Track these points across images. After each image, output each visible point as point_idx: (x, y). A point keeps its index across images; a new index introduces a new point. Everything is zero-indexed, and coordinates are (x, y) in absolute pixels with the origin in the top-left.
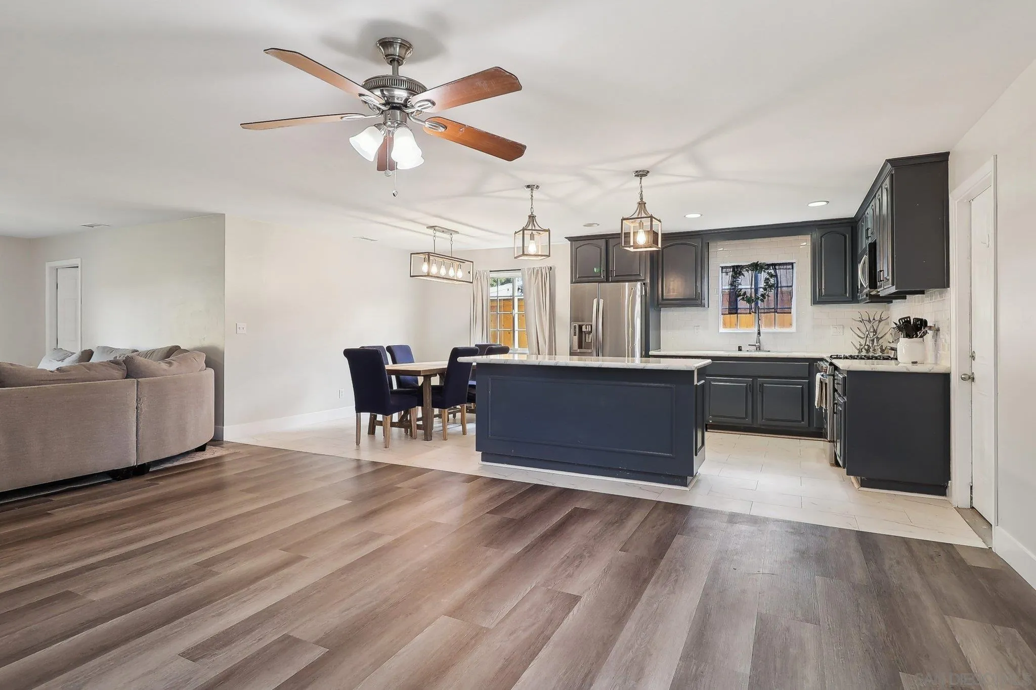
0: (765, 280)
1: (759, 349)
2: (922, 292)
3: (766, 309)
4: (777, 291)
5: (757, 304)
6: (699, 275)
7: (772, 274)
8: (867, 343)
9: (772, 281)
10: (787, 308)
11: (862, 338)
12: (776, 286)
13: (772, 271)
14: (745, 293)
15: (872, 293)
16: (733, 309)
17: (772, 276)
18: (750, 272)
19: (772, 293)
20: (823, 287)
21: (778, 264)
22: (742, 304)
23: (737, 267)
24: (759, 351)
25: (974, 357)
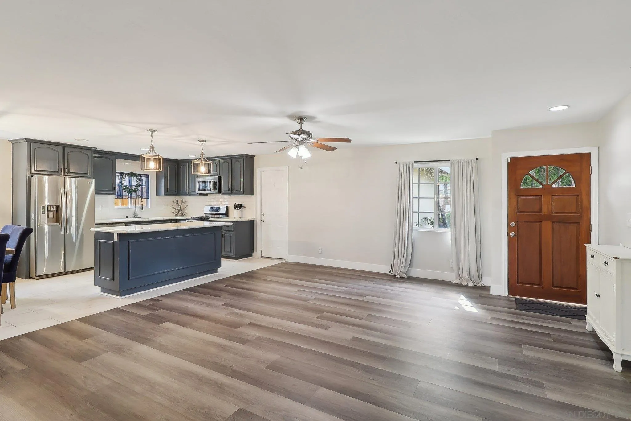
1: (136, 216)
6: (114, 176)
9: (140, 182)
10: (147, 196)
11: (177, 210)
13: (140, 178)
16: (119, 196)
20: (168, 188)
23: (123, 173)
24: (136, 218)
25: (263, 215)
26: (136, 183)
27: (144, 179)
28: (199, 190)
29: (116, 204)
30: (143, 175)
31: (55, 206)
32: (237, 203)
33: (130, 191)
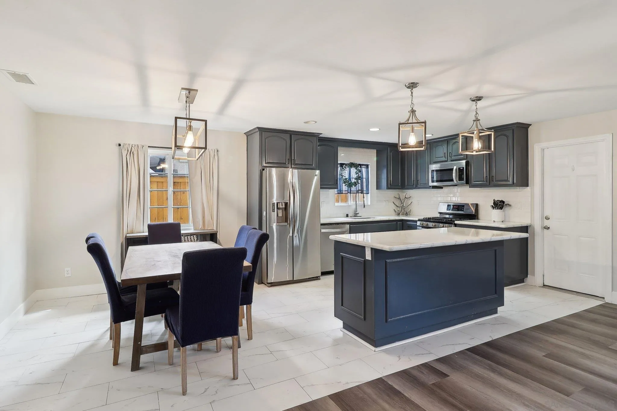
6: (336, 168)
9: (360, 174)
16: (340, 191)
17: (360, 171)
20: (391, 180)
23: (343, 164)
24: (357, 216)
25: (547, 218)
26: (356, 176)
27: (364, 170)
28: (433, 181)
29: (338, 201)
30: (363, 165)
31: (284, 202)
32: (496, 199)
33: (350, 185)
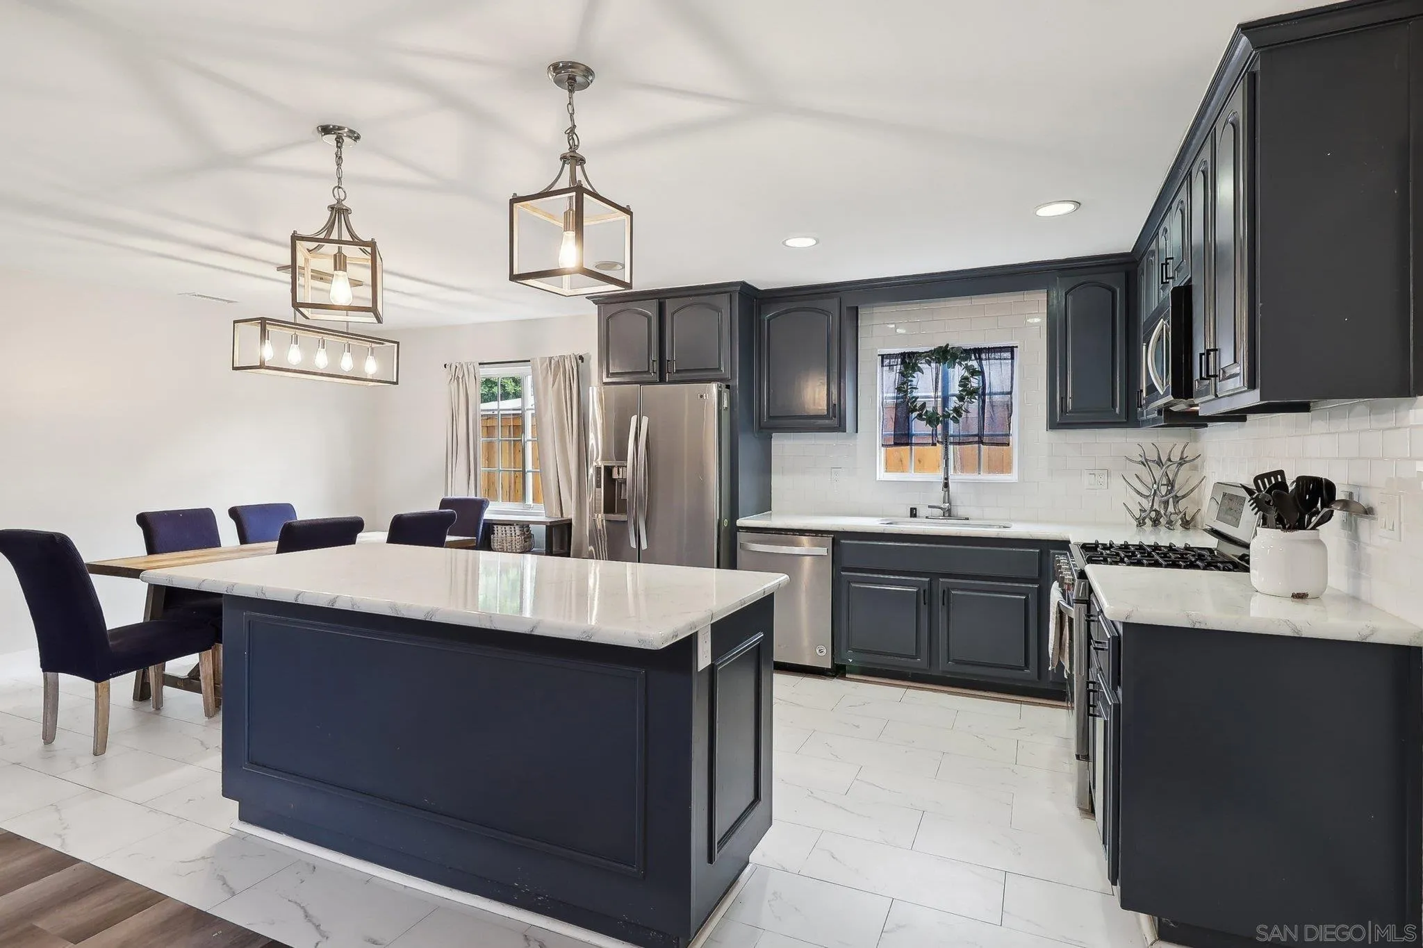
0: (960, 382)
1: (948, 514)
2: (1304, 407)
3: (963, 436)
4: (984, 401)
5: (946, 427)
6: (835, 370)
7: (974, 370)
8: (1156, 507)
9: (975, 382)
10: (1002, 435)
11: (1146, 497)
12: (981, 393)
13: (974, 364)
14: (924, 405)
15: (1174, 409)
16: (902, 437)
17: (973, 372)
18: (933, 365)
19: (973, 406)
20: (1070, 394)
21: (985, 348)
22: (919, 427)
23: (911, 355)
24: (951, 519)
31: (624, 466)
